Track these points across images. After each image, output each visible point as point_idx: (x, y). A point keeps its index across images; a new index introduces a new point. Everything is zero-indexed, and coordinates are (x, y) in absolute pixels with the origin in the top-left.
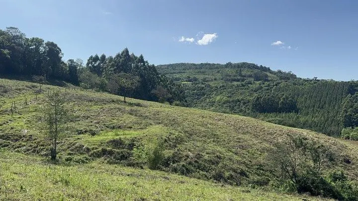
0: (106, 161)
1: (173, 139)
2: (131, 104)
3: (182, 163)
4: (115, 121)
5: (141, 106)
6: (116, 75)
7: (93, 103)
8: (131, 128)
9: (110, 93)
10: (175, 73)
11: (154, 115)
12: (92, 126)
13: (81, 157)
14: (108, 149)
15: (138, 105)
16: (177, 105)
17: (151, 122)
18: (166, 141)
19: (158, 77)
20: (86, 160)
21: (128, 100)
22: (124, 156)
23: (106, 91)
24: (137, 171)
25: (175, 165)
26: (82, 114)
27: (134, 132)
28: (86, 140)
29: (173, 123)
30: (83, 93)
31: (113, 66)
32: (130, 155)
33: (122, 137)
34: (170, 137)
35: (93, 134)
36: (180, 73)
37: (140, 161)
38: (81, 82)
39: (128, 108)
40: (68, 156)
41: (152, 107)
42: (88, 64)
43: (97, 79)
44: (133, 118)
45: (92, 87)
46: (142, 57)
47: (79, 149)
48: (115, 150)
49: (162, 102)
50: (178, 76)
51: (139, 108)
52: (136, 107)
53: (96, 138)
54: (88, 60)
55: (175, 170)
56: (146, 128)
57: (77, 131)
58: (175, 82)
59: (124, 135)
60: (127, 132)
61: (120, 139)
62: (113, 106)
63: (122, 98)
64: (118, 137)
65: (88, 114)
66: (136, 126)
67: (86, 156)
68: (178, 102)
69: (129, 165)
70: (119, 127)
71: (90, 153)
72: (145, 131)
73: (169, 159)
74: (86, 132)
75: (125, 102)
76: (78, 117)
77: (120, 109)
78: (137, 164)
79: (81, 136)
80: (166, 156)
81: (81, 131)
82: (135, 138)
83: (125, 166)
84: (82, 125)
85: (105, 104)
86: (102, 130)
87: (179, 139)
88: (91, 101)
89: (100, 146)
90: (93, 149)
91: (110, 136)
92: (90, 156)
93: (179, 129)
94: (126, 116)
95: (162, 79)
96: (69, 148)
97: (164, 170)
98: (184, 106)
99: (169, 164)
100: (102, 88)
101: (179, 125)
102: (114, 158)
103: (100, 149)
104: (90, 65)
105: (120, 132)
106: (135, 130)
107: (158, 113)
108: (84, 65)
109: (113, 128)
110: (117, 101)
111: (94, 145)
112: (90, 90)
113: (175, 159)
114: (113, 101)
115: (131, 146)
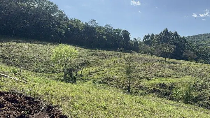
0: (156, 95)
1: (200, 85)
2: (169, 62)
3: (206, 101)
4: (160, 73)
5: (176, 64)
6: (160, 45)
7: (147, 62)
8: (170, 77)
9: (156, 56)
10: (200, 41)
11: (185, 69)
12: (147, 75)
13: (142, 92)
14: (157, 88)
15: (174, 63)
16: (201, 62)
17: (184, 73)
18: (194, 86)
19: (187, 45)
20: (145, 93)
21: (167, 59)
22: (166, 93)
23: (154, 55)
24: (176, 103)
25: (201, 102)
26: (141, 68)
27: (172, 80)
28: (144, 83)
29: (199, 74)
30: (141, 56)
31: (158, 39)
32: (171, 93)
33: (165, 82)
34: (197, 84)
35: (148, 80)
36: (203, 40)
37: (177, 97)
38: (140, 50)
39: (168, 65)
40: (136, 91)
41: (184, 64)
42: (144, 40)
43: (148, 48)
44: (171, 71)
45: (146, 53)
46: (176, 33)
47: (141, 87)
48: (161, 89)
49: (191, 60)
50: (202, 43)
51: (175, 65)
52: (173, 64)
53: (150, 82)
54: (144, 38)
55: (201, 106)
56: (180, 77)
57: (140, 77)
58: (200, 47)
59: (166, 81)
60: (168, 79)
61: (164, 83)
62: (158, 63)
63: (164, 59)
64: (162, 82)
65: (144, 68)
66: (174, 76)
67: (145, 91)
68: (202, 61)
69: (170, 99)
70: (163, 76)
71: (147, 90)
72: (180, 79)
73: (196, 98)
74: (144, 78)
75: (166, 61)
76: (140, 70)
77: (163, 66)
78: (175, 99)
79: (142, 80)
80: (195, 96)
81: (142, 77)
82: (173, 83)
83: (167, 99)
84: (142, 74)
85: (154, 62)
86: (153, 78)
87: (204, 85)
88: (146, 61)
89: (152, 86)
90: (149, 88)
91: (158, 81)
92: (147, 92)
93: (204, 78)
94: (166, 70)
95: (190, 45)
96: (136, 86)
97: (193, 105)
98: (207, 63)
99: (197, 101)
100: (152, 53)
101: (204, 76)
102: (161, 94)
103: (152, 88)
104: (145, 40)
105: (164, 79)
106: (173, 78)
107: (188, 68)
108: (142, 41)
109: (159, 76)
110: (161, 60)
111: (149, 85)
112: (145, 54)
113: (201, 98)
114: (159, 61)
115: (171, 88)
